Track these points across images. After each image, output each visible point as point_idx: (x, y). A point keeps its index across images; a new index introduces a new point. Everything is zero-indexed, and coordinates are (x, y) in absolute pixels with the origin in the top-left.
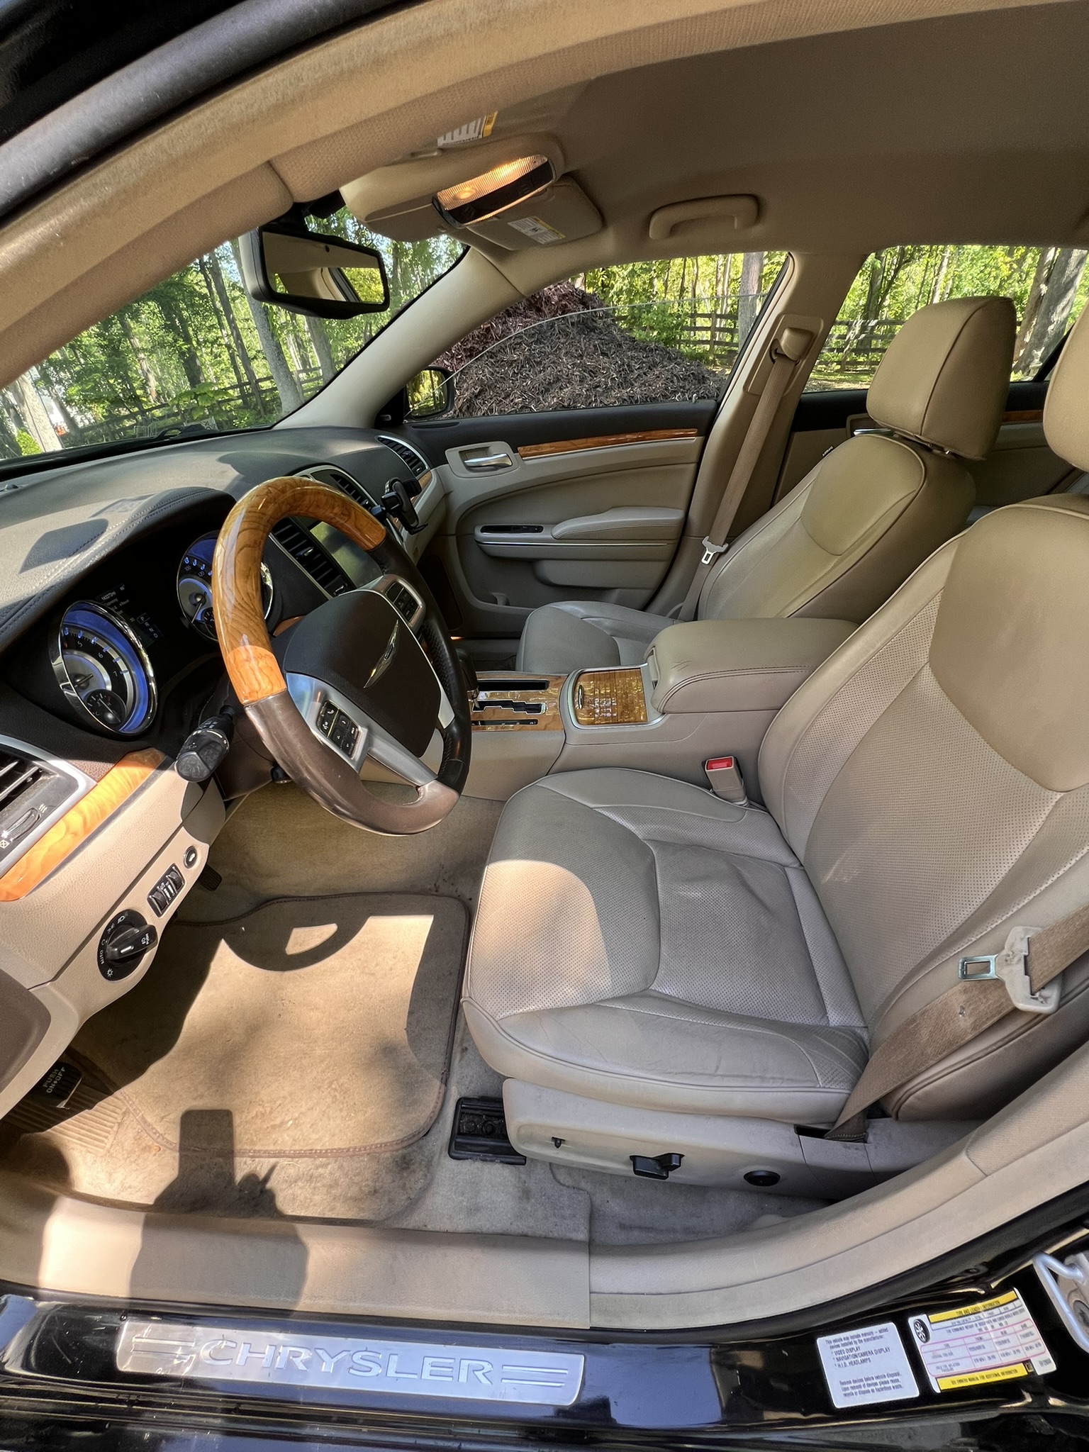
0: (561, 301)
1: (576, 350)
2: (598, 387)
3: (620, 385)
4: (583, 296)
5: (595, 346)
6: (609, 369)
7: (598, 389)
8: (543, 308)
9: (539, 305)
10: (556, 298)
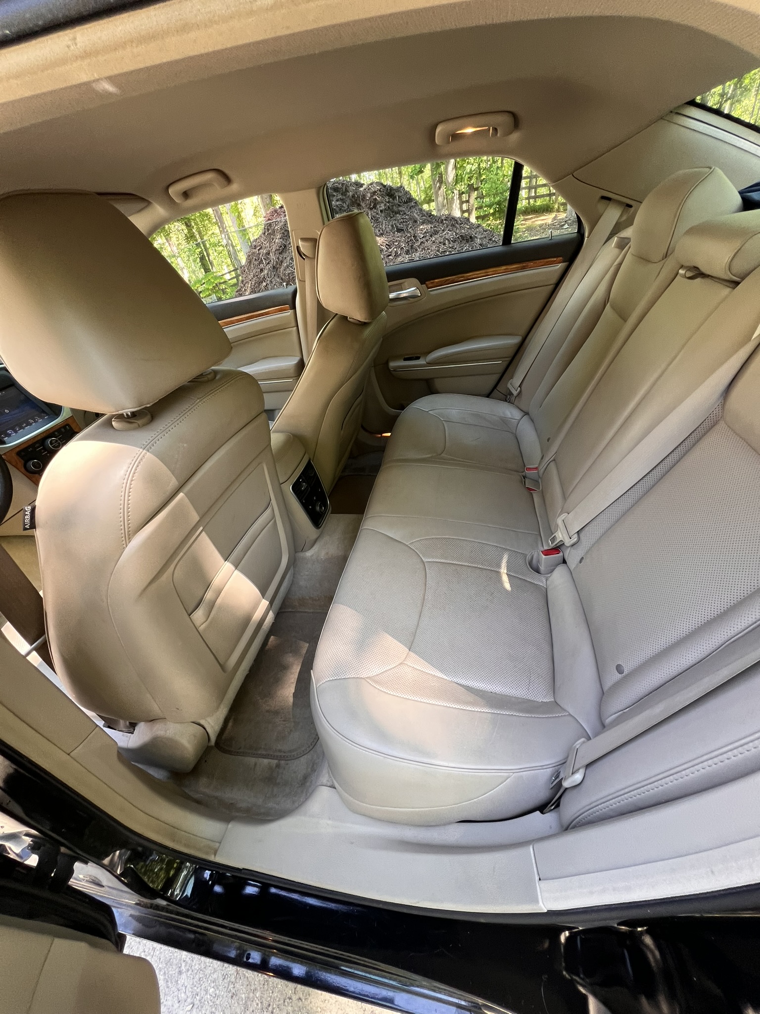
0: (373, 196)
1: (379, 231)
2: (390, 255)
3: (407, 252)
4: (391, 190)
5: (392, 226)
6: (400, 241)
7: (390, 257)
8: (361, 203)
9: (358, 202)
10: (369, 195)
